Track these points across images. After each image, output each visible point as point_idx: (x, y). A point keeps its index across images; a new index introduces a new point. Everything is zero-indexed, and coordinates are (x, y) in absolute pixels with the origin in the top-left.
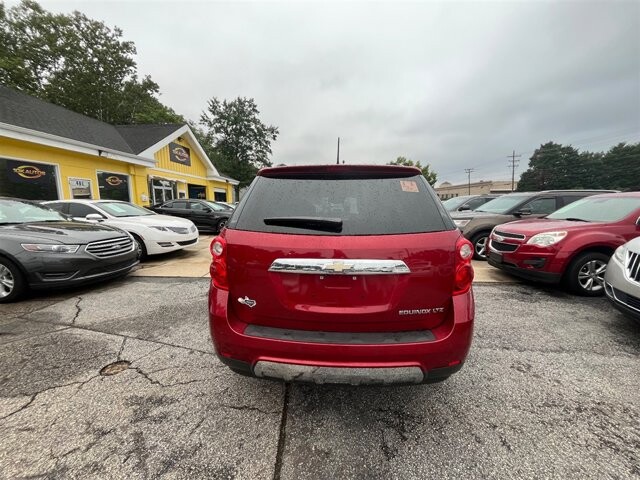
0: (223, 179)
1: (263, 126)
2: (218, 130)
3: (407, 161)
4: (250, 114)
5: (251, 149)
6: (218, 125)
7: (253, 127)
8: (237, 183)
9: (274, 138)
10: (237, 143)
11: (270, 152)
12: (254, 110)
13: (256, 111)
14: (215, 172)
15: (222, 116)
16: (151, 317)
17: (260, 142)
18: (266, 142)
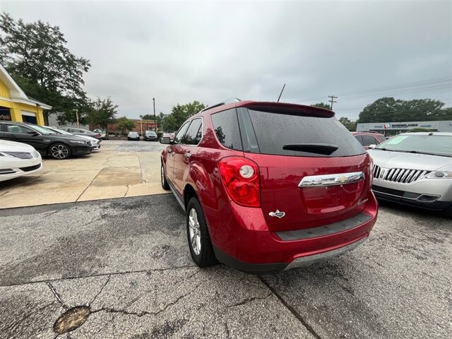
0: (33, 103)
1: (72, 56)
2: (13, 50)
3: (200, 104)
4: (55, 40)
5: (59, 76)
6: (14, 44)
7: (61, 55)
8: (48, 107)
9: (86, 69)
10: (41, 68)
11: (82, 81)
12: (60, 38)
13: (63, 40)
14: (22, 94)
15: (18, 36)
16: (57, 252)
17: (70, 71)
18: (77, 72)
